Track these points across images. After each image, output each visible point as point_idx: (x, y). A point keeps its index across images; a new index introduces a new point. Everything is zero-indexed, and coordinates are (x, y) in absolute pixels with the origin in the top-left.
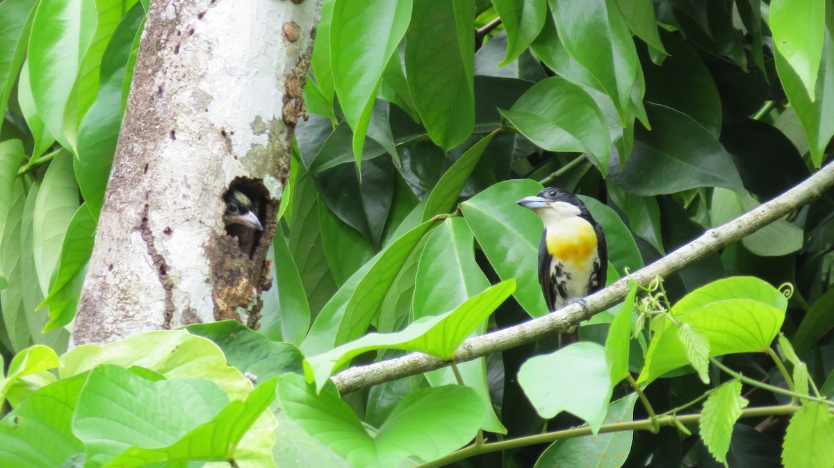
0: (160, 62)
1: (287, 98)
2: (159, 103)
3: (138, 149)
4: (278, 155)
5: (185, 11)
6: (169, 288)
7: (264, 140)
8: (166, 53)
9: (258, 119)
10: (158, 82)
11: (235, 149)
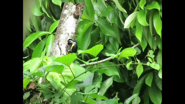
0: (61, 25)
1: (76, 30)
2: (61, 30)
3: (58, 35)
4: (74, 37)
5: (64, 19)
6: (61, 51)
7: (73, 35)
8: (62, 24)
9: (72, 32)
10: (61, 27)
11: (69, 36)
